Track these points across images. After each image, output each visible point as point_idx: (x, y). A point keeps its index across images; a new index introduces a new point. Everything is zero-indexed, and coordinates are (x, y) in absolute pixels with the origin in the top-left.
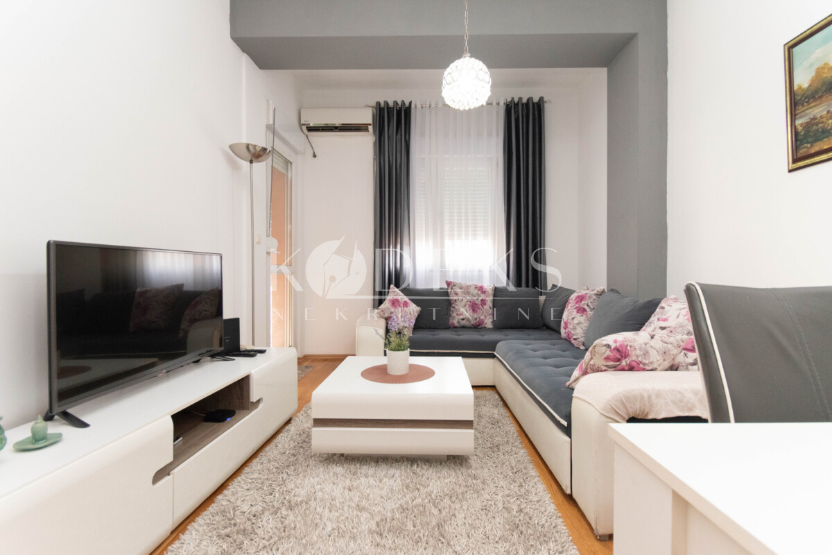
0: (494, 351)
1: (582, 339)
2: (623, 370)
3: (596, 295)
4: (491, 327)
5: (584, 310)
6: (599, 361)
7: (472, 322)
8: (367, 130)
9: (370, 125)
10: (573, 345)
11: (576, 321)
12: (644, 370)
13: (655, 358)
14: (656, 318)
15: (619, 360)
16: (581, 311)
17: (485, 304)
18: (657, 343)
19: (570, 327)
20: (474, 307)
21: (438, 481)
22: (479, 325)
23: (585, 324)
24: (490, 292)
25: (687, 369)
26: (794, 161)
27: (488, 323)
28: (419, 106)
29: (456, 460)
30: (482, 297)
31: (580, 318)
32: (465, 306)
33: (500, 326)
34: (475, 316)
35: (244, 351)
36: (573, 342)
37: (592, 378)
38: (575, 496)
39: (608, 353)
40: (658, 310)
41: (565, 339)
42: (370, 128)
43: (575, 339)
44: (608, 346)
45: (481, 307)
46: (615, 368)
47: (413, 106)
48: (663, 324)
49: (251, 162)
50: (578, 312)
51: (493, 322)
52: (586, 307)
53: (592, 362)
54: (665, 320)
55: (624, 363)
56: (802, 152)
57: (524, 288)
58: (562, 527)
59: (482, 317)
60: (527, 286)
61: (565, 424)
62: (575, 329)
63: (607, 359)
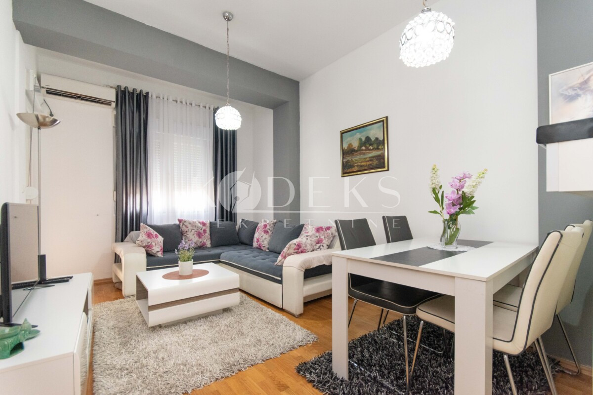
0: (220, 259)
1: (267, 247)
2: (299, 253)
3: (273, 224)
4: (210, 246)
5: (268, 232)
6: (292, 251)
7: (199, 245)
8: (110, 104)
9: (114, 102)
10: (262, 250)
11: (264, 238)
12: (306, 252)
13: (309, 247)
14: (304, 232)
15: (298, 249)
16: (266, 232)
17: (206, 233)
18: (309, 242)
19: (261, 241)
20: (199, 235)
21: (225, 321)
22: (203, 246)
23: (268, 239)
24: (208, 225)
25: (317, 250)
26: (344, 173)
27: (208, 244)
28: (154, 96)
29: (227, 310)
30: (204, 228)
31: (265, 236)
32: (194, 234)
33: (215, 245)
34: (201, 240)
35: (49, 280)
36: (263, 248)
37: (289, 258)
38: (284, 308)
39: (295, 247)
40: (304, 229)
41: (257, 248)
42: (114, 105)
43: (264, 247)
44: (295, 244)
45: (203, 234)
46: (297, 253)
47: (150, 96)
48: (307, 234)
49: (39, 128)
50: (264, 233)
51: (211, 243)
52: (268, 230)
53: (288, 252)
54: (307, 233)
55: (300, 250)
56: (345, 171)
57: (225, 222)
58: (284, 317)
59: (205, 241)
60: (227, 220)
61: (280, 279)
62: (263, 241)
63: (295, 249)
